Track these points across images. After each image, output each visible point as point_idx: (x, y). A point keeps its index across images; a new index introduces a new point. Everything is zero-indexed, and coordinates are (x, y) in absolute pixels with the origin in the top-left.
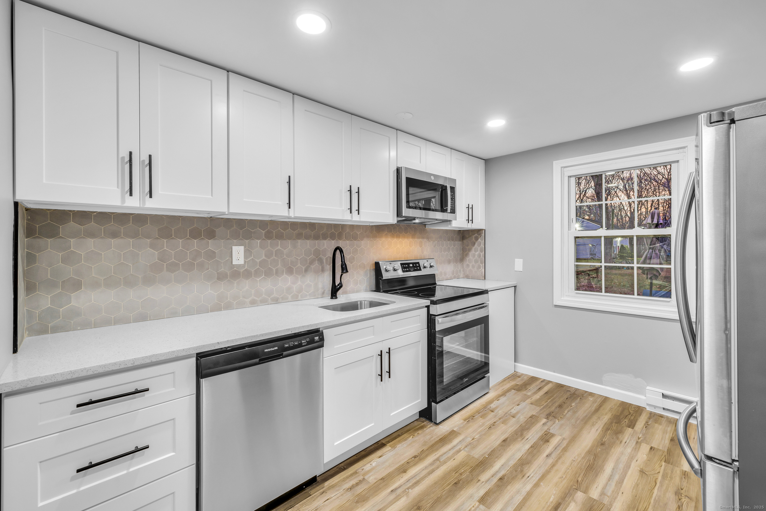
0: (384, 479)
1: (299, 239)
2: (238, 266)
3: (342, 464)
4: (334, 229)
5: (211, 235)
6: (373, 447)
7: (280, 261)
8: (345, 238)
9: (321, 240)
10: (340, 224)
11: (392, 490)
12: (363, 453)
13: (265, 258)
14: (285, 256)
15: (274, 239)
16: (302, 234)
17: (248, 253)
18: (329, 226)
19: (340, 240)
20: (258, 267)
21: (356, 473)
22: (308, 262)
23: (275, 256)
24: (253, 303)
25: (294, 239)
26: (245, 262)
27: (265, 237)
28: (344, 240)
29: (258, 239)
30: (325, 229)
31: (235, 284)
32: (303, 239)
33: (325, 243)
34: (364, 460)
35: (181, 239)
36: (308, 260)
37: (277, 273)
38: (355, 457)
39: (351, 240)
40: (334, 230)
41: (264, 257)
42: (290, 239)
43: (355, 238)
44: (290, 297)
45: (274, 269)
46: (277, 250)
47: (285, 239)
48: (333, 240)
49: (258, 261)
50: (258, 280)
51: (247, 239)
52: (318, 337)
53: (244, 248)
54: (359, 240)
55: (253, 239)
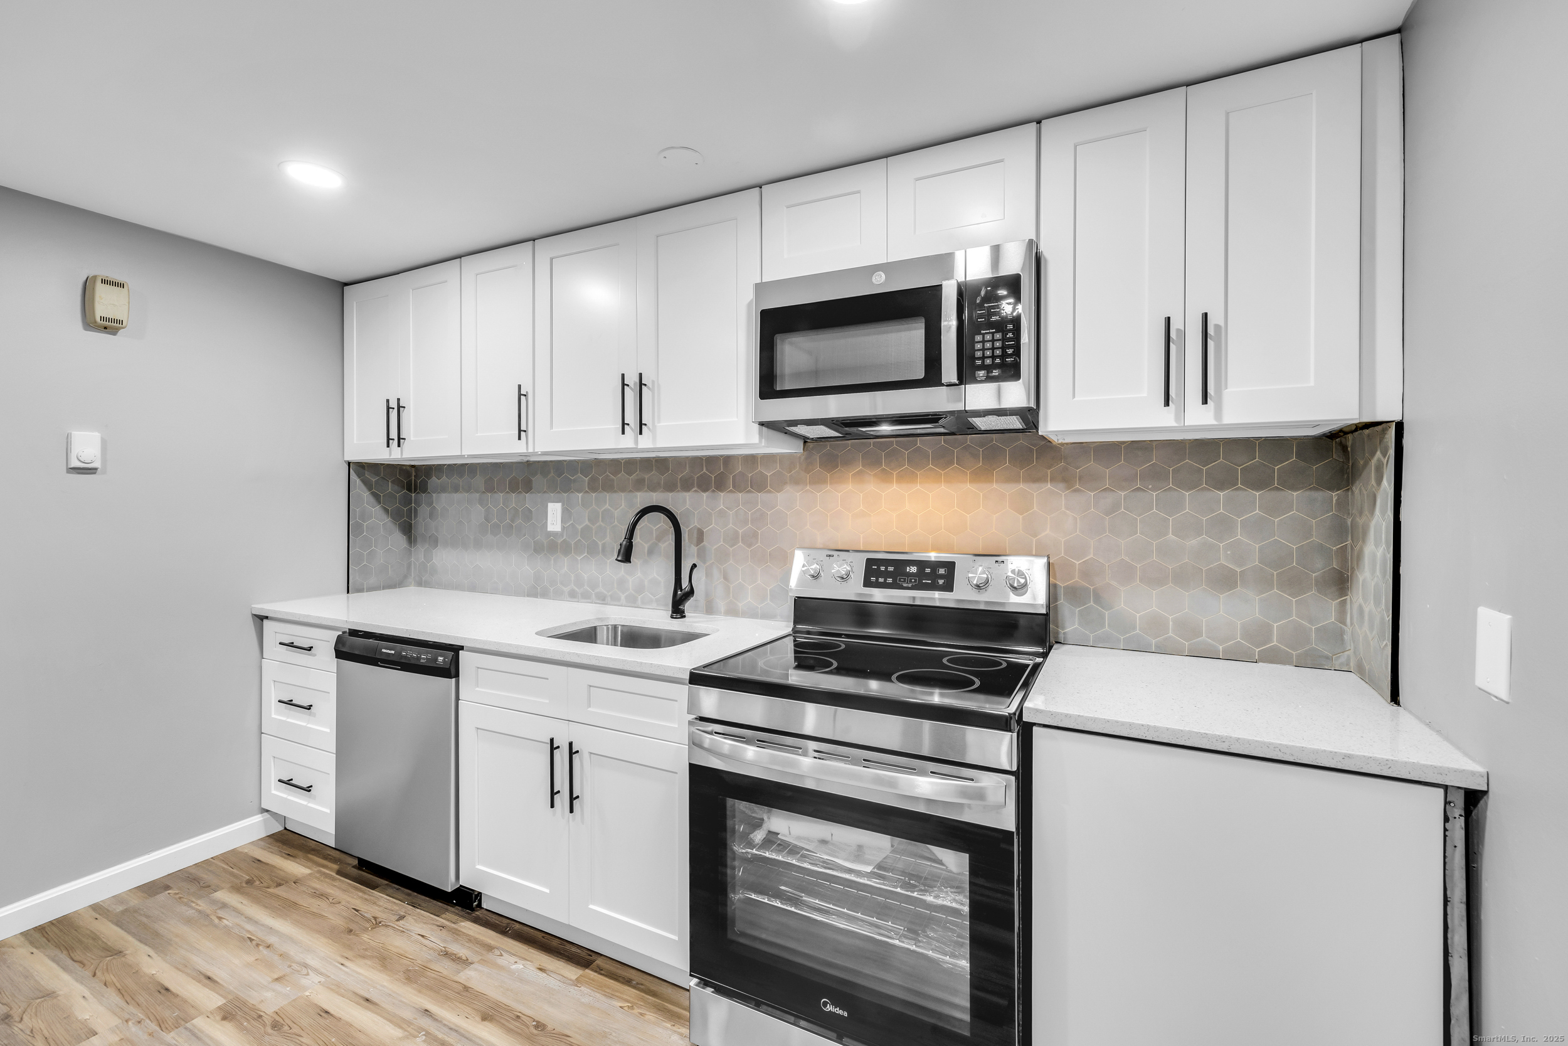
0: (467, 991)
1: (638, 490)
2: (555, 534)
3: (517, 926)
4: (706, 466)
5: (528, 487)
6: (579, 951)
7: (608, 530)
8: (734, 487)
9: (678, 491)
10: (721, 456)
11: (428, 1011)
12: (555, 943)
13: (589, 524)
14: (616, 523)
15: (600, 492)
16: (644, 480)
17: (566, 514)
18: (697, 462)
19: (721, 491)
20: (579, 538)
21: (490, 948)
22: (654, 536)
23: (602, 521)
24: (573, 595)
25: (631, 491)
26: (563, 528)
27: (588, 488)
28: (731, 491)
29: (579, 491)
30: (687, 468)
31: (552, 562)
32: (646, 491)
33: (688, 497)
34: (530, 950)
35: (502, 492)
36: (654, 532)
37: (604, 550)
38: (540, 935)
39: (749, 492)
40: (707, 470)
41: (587, 522)
42: (623, 490)
43: (759, 485)
44: (623, 597)
45: (600, 544)
46: (605, 510)
47: (615, 492)
48: (705, 490)
49: (579, 527)
50: (579, 559)
51: (565, 492)
52: (442, 658)
53: (563, 505)
54: (769, 492)
55: (572, 492)
